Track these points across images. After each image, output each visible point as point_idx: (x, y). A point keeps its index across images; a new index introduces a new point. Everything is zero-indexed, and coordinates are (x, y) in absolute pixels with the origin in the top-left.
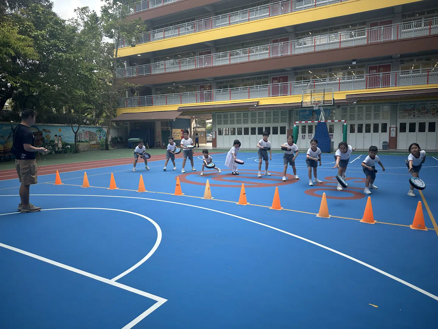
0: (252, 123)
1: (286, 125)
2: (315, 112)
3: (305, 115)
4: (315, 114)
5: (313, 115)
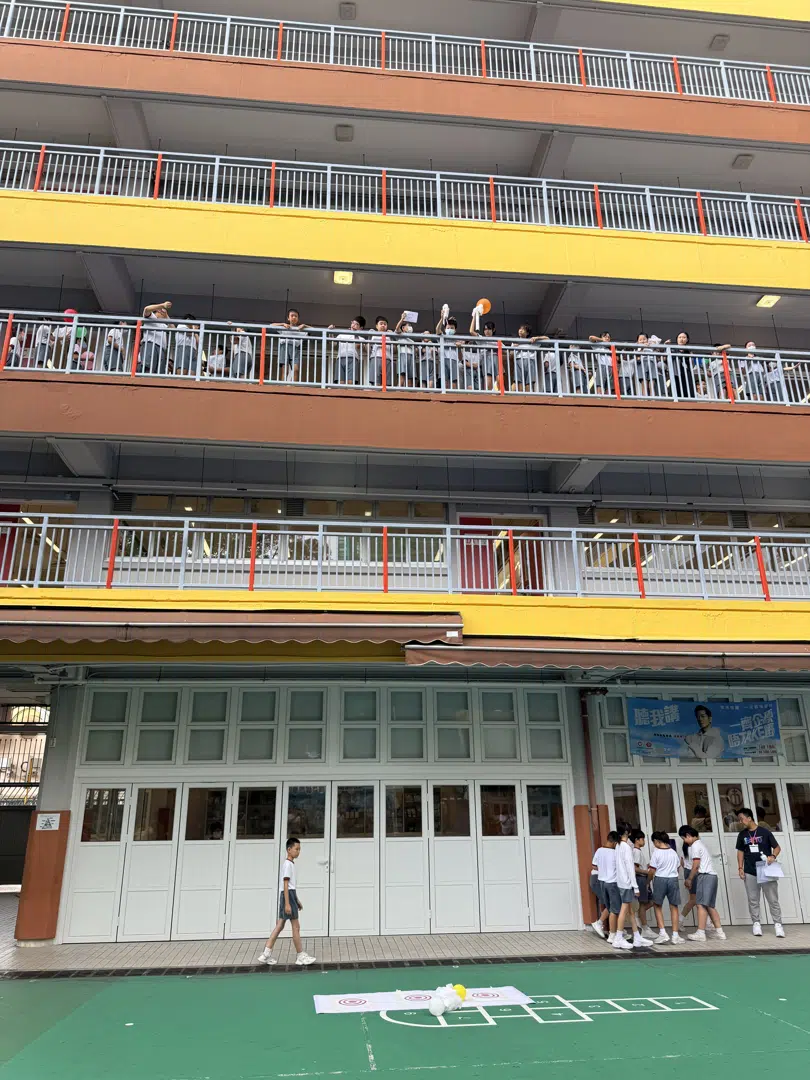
0: (345, 757)
1: (559, 774)
2: (709, 713)
3: (661, 723)
4: (712, 724)
5: (703, 730)
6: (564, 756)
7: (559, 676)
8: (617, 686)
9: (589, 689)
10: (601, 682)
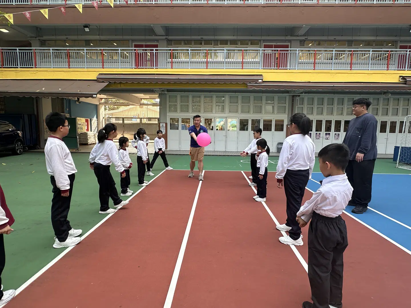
1: (284, 117)
6: (286, 112)
7: (288, 92)
8: (303, 94)
9: (295, 95)
10: (299, 93)
